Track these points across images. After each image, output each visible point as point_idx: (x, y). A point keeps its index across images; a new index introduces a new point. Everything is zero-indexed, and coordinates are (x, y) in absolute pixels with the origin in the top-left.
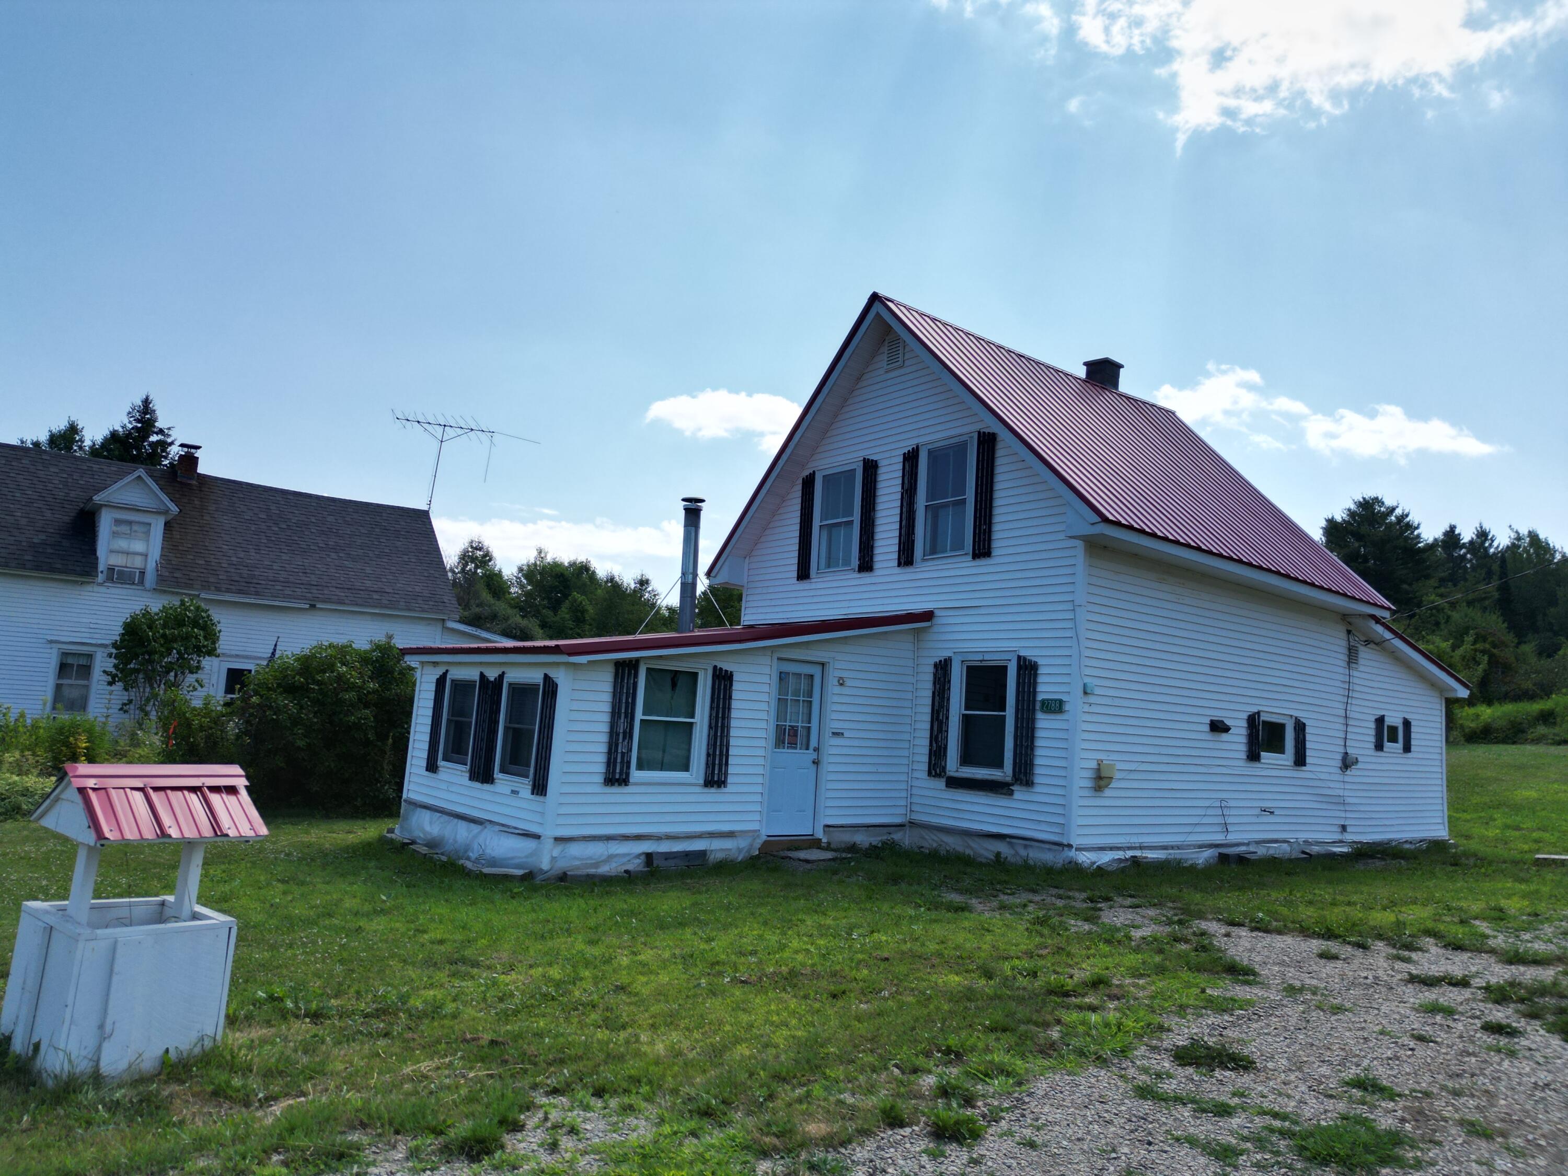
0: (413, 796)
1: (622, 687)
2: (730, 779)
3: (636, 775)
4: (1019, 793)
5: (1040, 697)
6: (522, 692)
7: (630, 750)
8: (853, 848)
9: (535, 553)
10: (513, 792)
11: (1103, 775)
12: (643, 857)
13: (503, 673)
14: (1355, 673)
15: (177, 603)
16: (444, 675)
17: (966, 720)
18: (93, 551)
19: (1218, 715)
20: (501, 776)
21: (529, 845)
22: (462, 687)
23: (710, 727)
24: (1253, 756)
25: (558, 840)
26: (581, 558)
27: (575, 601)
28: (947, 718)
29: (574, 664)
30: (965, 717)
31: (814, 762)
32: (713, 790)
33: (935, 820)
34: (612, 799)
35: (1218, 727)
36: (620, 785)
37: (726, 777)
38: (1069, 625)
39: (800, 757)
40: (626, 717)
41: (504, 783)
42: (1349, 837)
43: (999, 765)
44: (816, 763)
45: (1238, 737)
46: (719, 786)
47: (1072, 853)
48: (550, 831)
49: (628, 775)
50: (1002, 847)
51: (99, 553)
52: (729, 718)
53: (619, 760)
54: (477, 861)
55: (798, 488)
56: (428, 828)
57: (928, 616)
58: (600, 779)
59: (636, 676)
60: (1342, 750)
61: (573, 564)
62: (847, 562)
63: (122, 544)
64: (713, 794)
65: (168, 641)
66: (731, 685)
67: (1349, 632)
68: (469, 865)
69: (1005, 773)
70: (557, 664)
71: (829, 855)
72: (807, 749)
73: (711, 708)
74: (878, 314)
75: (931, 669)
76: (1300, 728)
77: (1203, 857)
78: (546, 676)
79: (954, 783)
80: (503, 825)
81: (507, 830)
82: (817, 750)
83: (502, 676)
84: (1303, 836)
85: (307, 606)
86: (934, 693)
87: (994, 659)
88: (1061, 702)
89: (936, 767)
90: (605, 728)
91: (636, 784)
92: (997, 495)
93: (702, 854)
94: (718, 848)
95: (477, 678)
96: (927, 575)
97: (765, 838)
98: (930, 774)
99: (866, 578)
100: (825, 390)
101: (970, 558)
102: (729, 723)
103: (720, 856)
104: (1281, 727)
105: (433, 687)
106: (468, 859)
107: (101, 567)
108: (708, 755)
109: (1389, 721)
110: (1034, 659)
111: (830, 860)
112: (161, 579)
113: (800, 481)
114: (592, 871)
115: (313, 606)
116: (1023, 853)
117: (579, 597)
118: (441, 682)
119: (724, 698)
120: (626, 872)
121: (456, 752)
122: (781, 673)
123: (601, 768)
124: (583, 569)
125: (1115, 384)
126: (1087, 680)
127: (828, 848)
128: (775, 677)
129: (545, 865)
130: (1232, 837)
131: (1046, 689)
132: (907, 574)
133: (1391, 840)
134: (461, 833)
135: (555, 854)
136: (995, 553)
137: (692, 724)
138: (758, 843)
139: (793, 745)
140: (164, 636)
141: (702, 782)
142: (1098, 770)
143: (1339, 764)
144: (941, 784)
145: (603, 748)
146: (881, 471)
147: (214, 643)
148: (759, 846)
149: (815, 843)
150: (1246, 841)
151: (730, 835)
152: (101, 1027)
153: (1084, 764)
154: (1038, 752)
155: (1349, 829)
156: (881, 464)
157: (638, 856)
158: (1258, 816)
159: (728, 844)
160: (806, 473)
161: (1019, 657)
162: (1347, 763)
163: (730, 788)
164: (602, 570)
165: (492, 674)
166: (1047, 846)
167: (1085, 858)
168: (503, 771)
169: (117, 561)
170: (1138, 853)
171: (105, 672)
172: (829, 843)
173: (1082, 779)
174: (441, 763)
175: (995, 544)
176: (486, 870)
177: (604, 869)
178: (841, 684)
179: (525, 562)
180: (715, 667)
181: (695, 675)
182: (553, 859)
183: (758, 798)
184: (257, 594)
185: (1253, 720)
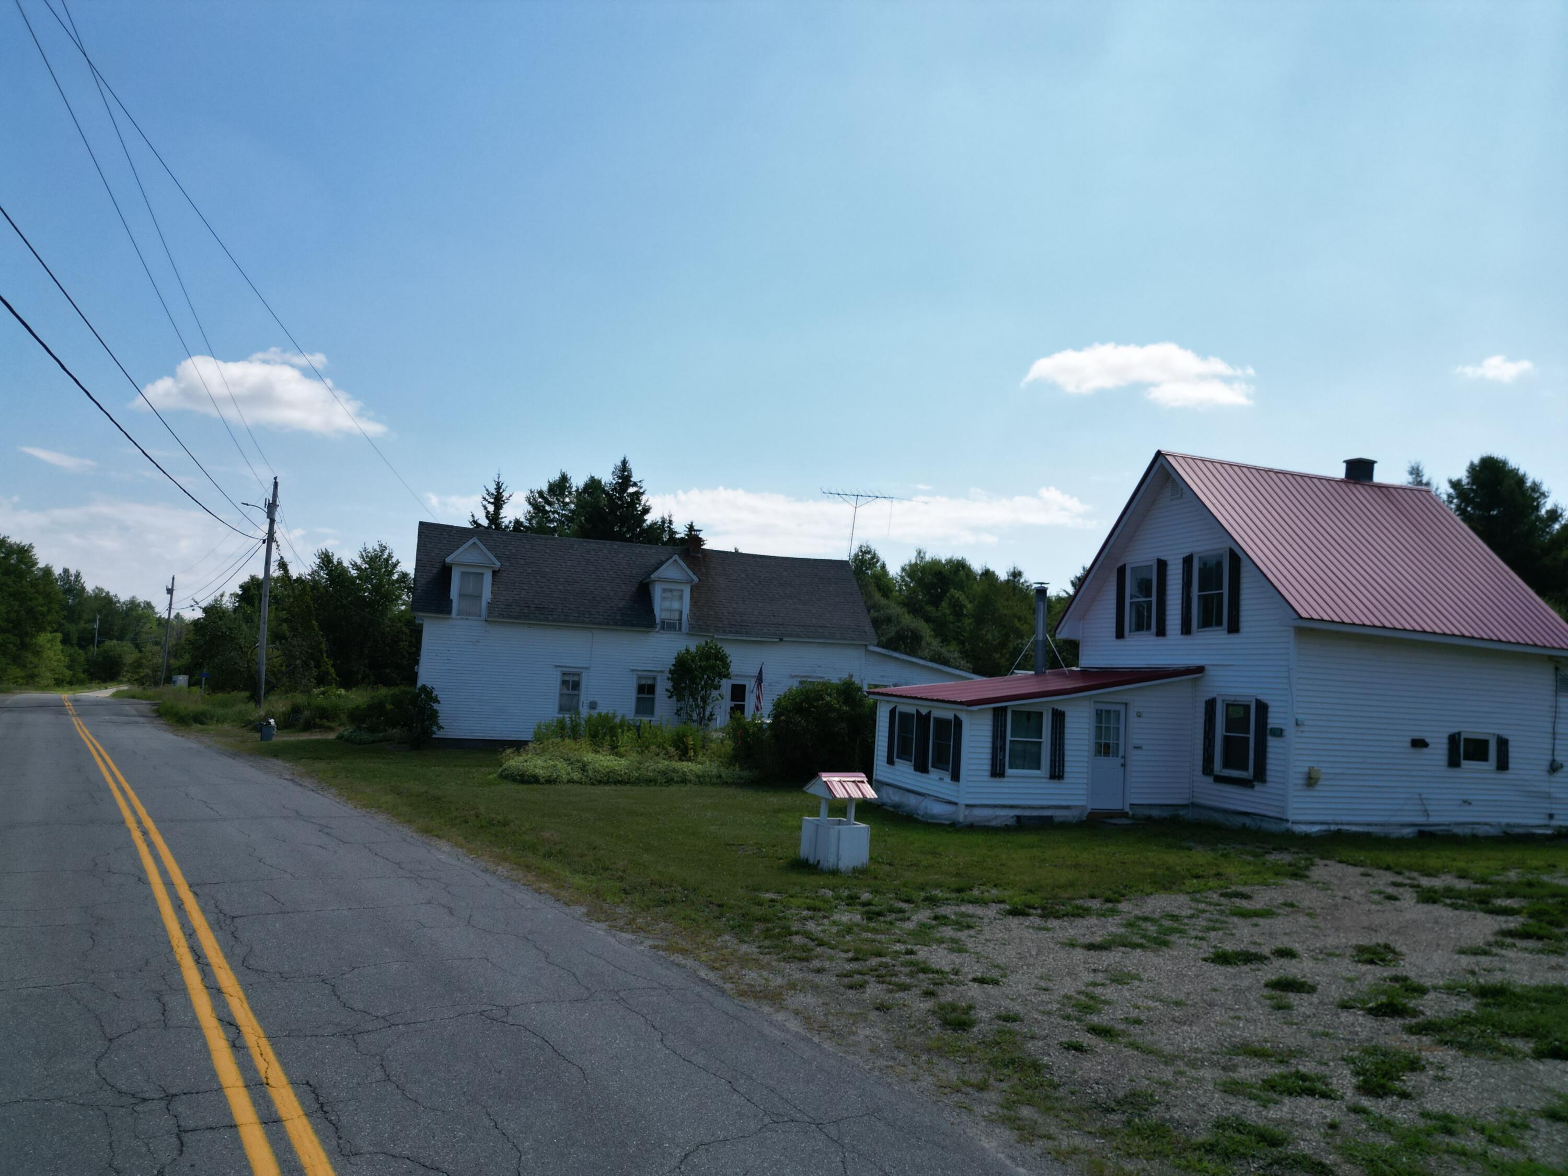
0: (879, 778)
1: (998, 723)
2: (1066, 775)
3: (1009, 771)
4: (1258, 787)
5: (1269, 726)
6: (942, 724)
7: (1004, 757)
8: (1149, 818)
9: (915, 554)
10: (940, 779)
11: (1312, 776)
12: (1015, 818)
13: (930, 711)
14: (1564, 699)
15: (704, 643)
16: (895, 709)
17: (1226, 739)
18: (652, 611)
19: (1418, 735)
20: (932, 769)
21: (951, 808)
22: (905, 717)
23: (1052, 744)
24: (1453, 763)
25: (967, 806)
26: (957, 556)
27: (954, 596)
28: (1214, 737)
29: (971, 711)
30: (1225, 736)
31: (1122, 765)
32: (1056, 781)
33: (1208, 803)
34: (996, 785)
35: (1419, 743)
36: (1000, 777)
37: (1063, 773)
38: (1286, 680)
39: (1110, 763)
40: (1001, 739)
41: (934, 774)
42: (1554, 823)
43: (1246, 768)
44: (1123, 765)
45: (1439, 750)
46: (1059, 779)
47: (1289, 825)
48: (963, 801)
49: (1004, 771)
50: (1248, 821)
51: (655, 612)
52: (1063, 738)
53: (998, 763)
54: (923, 816)
55: (1115, 574)
56: (893, 798)
57: (1200, 669)
58: (988, 773)
59: (1006, 715)
60: (1550, 758)
61: (950, 562)
62: (1149, 628)
63: (667, 604)
64: (1055, 784)
65: (704, 670)
66: (1064, 719)
67: (1557, 669)
68: (920, 818)
69: (1249, 774)
70: (961, 710)
71: (1131, 822)
72: (1117, 756)
73: (1052, 733)
74: (1162, 464)
75: (1203, 705)
76: (1503, 743)
78: (955, 716)
79: (1219, 779)
80: (936, 797)
81: (938, 799)
82: (1123, 757)
83: (930, 713)
84: (1504, 821)
85: (778, 640)
86: (1205, 721)
87: (1244, 700)
88: (1281, 730)
89: (1207, 769)
90: (989, 745)
91: (1009, 777)
92: (1243, 592)
94: (1059, 814)
95: (915, 712)
96: (1199, 642)
97: (1090, 810)
98: (1204, 773)
99: (1161, 640)
100: (1129, 512)
101: (1226, 632)
102: (1064, 742)
103: (1061, 819)
104: (1486, 742)
105: (888, 715)
106: (918, 814)
107: (658, 621)
108: (1051, 761)
110: (1266, 702)
111: (1129, 824)
112: (691, 627)
113: (1116, 570)
114: (987, 824)
115: (781, 640)
116: (1259, 823)
117: (957, 594)
118: (892, 712)
119: (1060, 727)
120: (1006, 825)
121: (904, 754)
122: (1097, 710)
123: (988, 768)
124: (960, 567)
125: (1370, 476)
126: (1298, 716)
127: (1133, 817)
128: (1093, 713)
129: (961, 819)
130: (1432, 820)
131: (1274, 721)
132: (1187, 640)
134: (912, 800)
135: (966, 813)
136: (1242, 630)
137: (1040, 743)
138: (1086, 813)
139: (1107, 754)
140: (700, 666)
141: (1048, 776)
142: (1309, 773)
143: (1548, 768)
144: (1211, 779)
145: (989, 756)
146: (1169, 568)
147: (728, 669)
148: (1086, 815)
149: (1123, 815)
150: (1447, 823)
151: (1067, 807)
152: (837, 857)
153: (1300, 767)
154: (1269, 761)
155: (1556, 817)
156: (1169, 563)
157: (1012, 817)
158: (1460, 805)
159: (1066, 813)
160: (1120, 564)
161: (1257, 700)
162: (1554, 768)
163: (1066, 780)
164: (977, 566)
165: (924, 712)
166: (1274, 820)
167: (1299, 829)
168: (933, 767)
169: (665, 615)
170: (1340, 827)
171: (667, 690)
172: (1133, 815)
173: (1296, 779)
174: (896, 760)
175: (1242, 624)
176: (929, 821)
177: (993, 823)
178: (1139, 716)
179: (907, 563)
180: (1053, 709)
181: (1041, 714)
182: (965, 816)
183: (1085, 787)
184: (747, 633)
185: (1453, 739)
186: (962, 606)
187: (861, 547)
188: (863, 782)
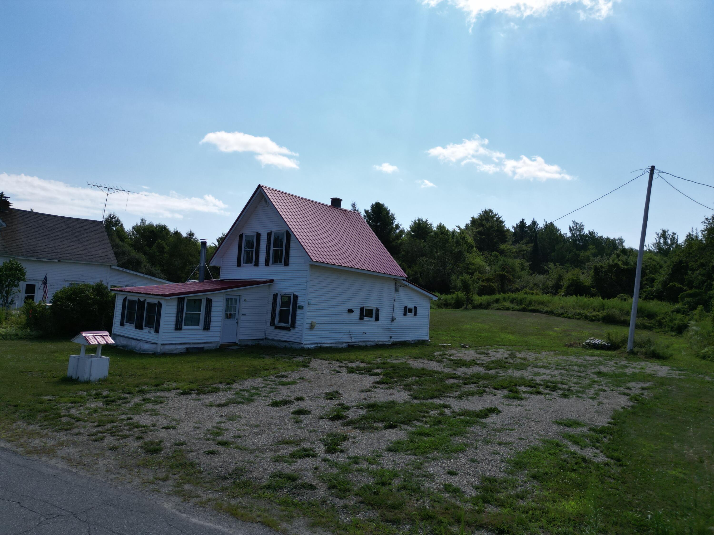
0: (115, 333)
1: (180, 305)
2: (211, 328)
3: (184, 327)
4: (292, 330)
5: (298, 305)
6: (151, 305)
7: (182, 321)
8: (247, 345)
10: (149, 332)
12: (186, 349)
14: (397, 294)
16: (126, 298)
17: (281, 310)
19: (350, 308)
20: (145, 328)
21: (154, 346)
22: (132, 302)
23: (205, 314)
24: (361, 318)
25: (162, 344)
27: (159, 243)
28: (276, 310)
29: (167, 299)
33: (272, 338)
34: (178, 334)
35: (350, 311)
36: (179, 330)
38: (305, 286)
39: (231, 322)
40: (181, 312)
41: (146, 330)
42: (392, 340)
43: (288, 323)
44: (237, 323)
45: (357, 313)
46: (208, 330)
47: (303, 345)
48: (160, 342)
49: (181, 327)
50: (287, 344)
52: (211, 311)
53: (179, 324)
54: (139, 350)
55: (238, 238)
56: (122, 342)
57: (272, 281)
58: (174, 329)
59: (184, 301)
60: (392, 316)
61: (158, 226)
62: (251, 263)
64: (206, 332)
65: (8, 276)
66: (212, 303)
67: (396, 283)
68: (137, 351)
69: (289, 325)
70: (162, 299)
71: (240, 347)
72: (235, 319)
73: (206, 309)
74: (260, 191)
75: (272, 296)
76: (378, 310)
77: (344, 345)
78: (158, 301)
79: (277, 328)
81: (147, 342)
82: (237, 319)
83: (145, 300)
84: (376, 340)
85: (57, 261)
86: (273, 303)
87: (289, 294)
88: (302, 306)
89: (272, 323)
90: (175, 315)
91: (184, 330)
92: (291, 249)
93: (203, 348)
94: (207, 346)
95: (137, 300)
96: (272, 269)
97: (221, 343)
98: (271, 325)
99: (256, 268)
101: (283, 265)
102: (211, 313)
103: (207, 348)
104: (372, 310)
105: (122, 301)
106: (136, 350)
108: (205, 322)
109: (408, 307)
110: (297, 295)
113: (238, 236)
114: (171, 352)
115: (59, 261)
116: (291, 345)
117: (161, 242)
118: (125, 300)
119: (209, 306)
120: (181, 352)
121: (130, 321)
122: (227, 299)
123: (174, 326)
124: (163, 229)
125: (340, 205)
126: (309, 301)
127: (240, 345)
128: (225, 300)
129: (159, 351)
130: (353, 340)
131: (299, 303)
132: (267, 268)
133: (407, 341)
134: (133, 343)
135: (161, 348)
136: (290, 265)
137: (200, 314)
138: (219, 345)
139: (230, 318)
140: (5, 274)
141: (203, 329)
142: (312, 324)
143: (391, 320)
144: (273, 328)
145: (175, 320)
146: (261, 237)
147: (24, 276)
149: (236, 344)
150: (358, 341)
151: (211, 343)
152: (90, 374)
153: (308, 321)
154: (297, 319)
155: (392, 337)
156: (262, 234)
157: (184, 348)
158: (362, 334)
159: (210, 345)
160: (241, 233)
161: (294, 294)
162: (393, 319)
163: (211, 330)
164: (172, 229)
165: (142, 299)
166: (297, 343)
167: (306, 346)
168: (145, 326)
170: (321, 345)
173: (306, 326)
174: (125, 323)
175: (290, 262)
176: (142, 353)
177: (175, 352)
178: (245, 301)
179: (136, 225)
180: (207, 298)
181: (201, 300)
183: (219, 333)
184: (37, 257)
185: (362, 309)
186: (163, 248)
187: (110, 215)
188: (107, 336)
